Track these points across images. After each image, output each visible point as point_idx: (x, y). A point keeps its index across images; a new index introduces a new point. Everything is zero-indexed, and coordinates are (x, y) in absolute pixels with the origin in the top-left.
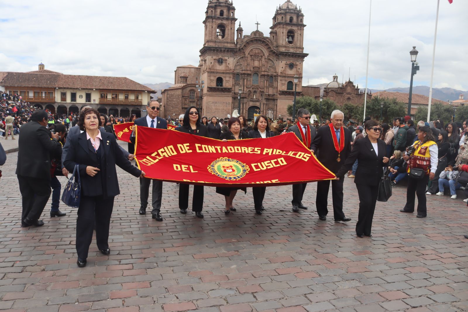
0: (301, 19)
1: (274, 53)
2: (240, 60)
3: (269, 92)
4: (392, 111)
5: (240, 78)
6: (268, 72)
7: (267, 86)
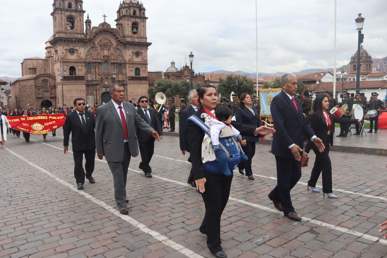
0: (143, 12)
1: (121, 42)
2: (91, 50)
3: (119, 78)
4: (245, 88)
5: (92, 66)
6: (118, 60)
7: (117, 73)
